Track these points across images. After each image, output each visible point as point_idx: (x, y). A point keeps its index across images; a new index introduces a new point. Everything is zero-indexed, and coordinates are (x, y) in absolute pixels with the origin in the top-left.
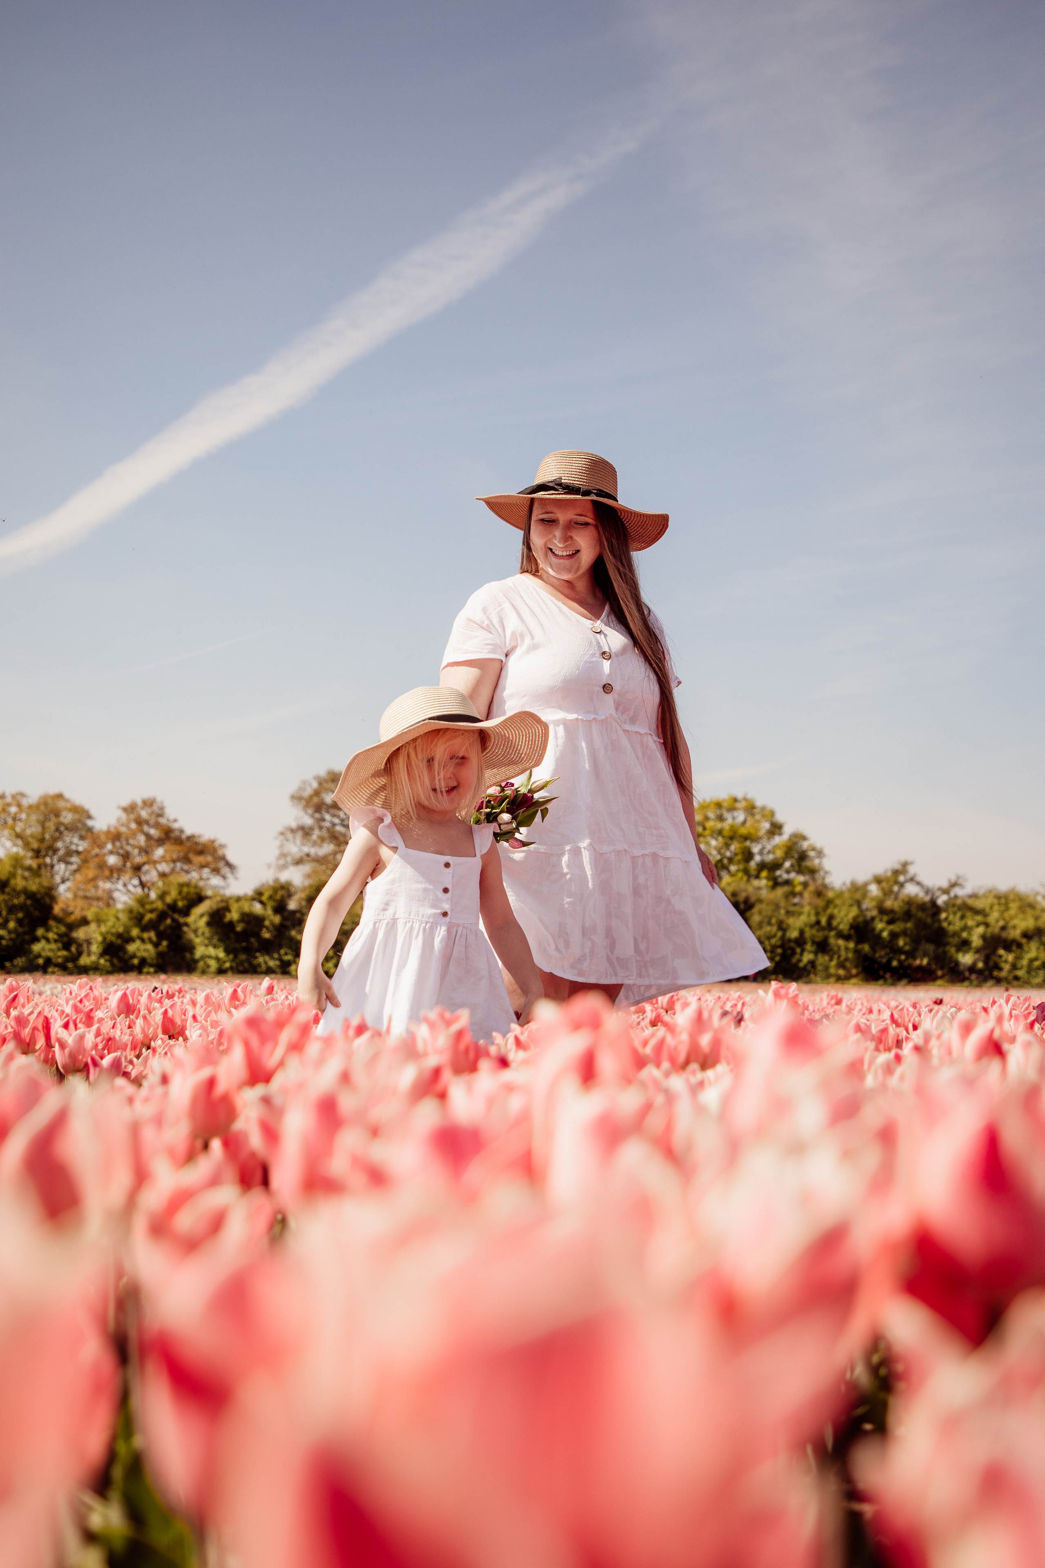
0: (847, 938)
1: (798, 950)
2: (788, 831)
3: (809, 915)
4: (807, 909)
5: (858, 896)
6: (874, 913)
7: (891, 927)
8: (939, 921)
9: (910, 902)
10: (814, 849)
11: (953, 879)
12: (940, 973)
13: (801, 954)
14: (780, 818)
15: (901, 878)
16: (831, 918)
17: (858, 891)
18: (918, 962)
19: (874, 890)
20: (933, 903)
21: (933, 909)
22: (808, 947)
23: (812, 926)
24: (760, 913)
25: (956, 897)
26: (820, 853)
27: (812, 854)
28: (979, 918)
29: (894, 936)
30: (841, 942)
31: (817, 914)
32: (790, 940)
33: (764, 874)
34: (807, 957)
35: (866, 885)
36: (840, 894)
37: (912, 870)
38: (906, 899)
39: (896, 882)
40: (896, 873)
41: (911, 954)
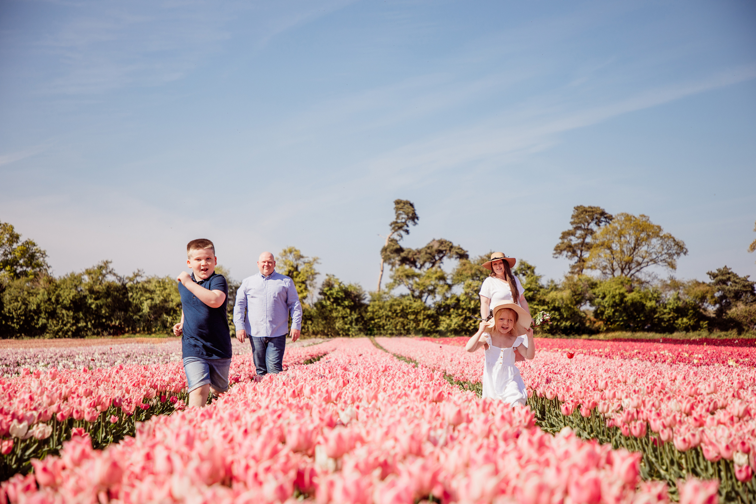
0: (68, 309)
1: (36, 317)
2: (22, 239)
3: (43, 295)
4: (42, 291)
5: (75, 282)
6: (87, 293)
7: (97, 302)
8: (127, 297)
9: (109, 287)
10: (40, 251)
11: (136, 271)
12: (127, 329)
13: (38, 320)
14: (16, 231)
15: (104, 272)
16: (59, 296)
17: (76, 280)
18: (113, 323)
19: (86, 279)
20: (124, 286)
21: (124, 290)
22: (43, 315)
23: (45, 302)
24: (10, 294)
25: (138, 283)
26: (43, 254)
27: (38, 254)
28: (148, 295)
29: (99, 307)
30: (64, 312)
31: (49, 294)
32: (30, 311)
33: (8, 268)
34: (41, 322)
35: (81, 275)
36: (64, 281)
37: (111, 266)
38: (107, 284)
39: (101, 274)
40: (101, 268)
41: (109, 318)
